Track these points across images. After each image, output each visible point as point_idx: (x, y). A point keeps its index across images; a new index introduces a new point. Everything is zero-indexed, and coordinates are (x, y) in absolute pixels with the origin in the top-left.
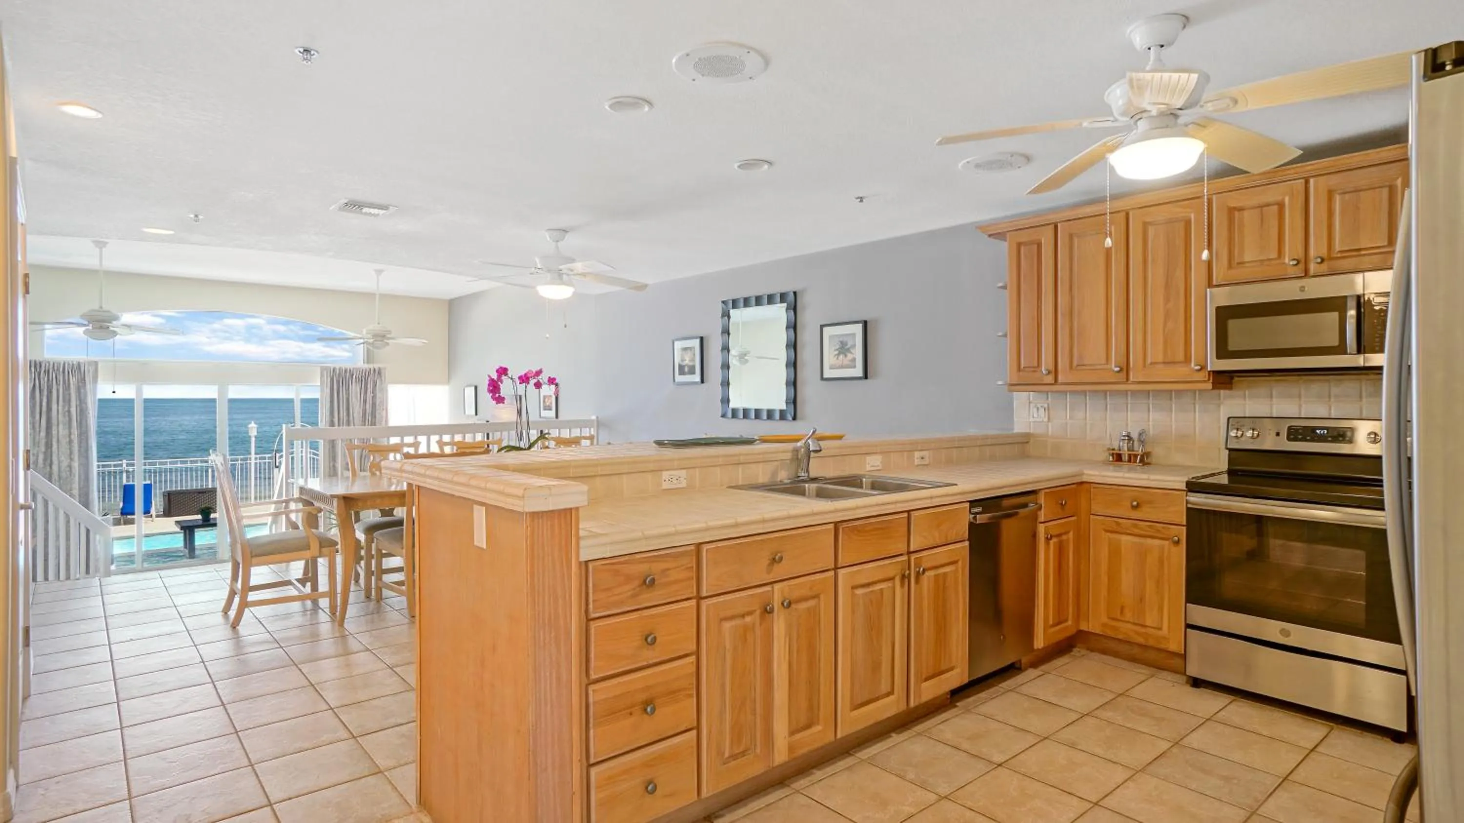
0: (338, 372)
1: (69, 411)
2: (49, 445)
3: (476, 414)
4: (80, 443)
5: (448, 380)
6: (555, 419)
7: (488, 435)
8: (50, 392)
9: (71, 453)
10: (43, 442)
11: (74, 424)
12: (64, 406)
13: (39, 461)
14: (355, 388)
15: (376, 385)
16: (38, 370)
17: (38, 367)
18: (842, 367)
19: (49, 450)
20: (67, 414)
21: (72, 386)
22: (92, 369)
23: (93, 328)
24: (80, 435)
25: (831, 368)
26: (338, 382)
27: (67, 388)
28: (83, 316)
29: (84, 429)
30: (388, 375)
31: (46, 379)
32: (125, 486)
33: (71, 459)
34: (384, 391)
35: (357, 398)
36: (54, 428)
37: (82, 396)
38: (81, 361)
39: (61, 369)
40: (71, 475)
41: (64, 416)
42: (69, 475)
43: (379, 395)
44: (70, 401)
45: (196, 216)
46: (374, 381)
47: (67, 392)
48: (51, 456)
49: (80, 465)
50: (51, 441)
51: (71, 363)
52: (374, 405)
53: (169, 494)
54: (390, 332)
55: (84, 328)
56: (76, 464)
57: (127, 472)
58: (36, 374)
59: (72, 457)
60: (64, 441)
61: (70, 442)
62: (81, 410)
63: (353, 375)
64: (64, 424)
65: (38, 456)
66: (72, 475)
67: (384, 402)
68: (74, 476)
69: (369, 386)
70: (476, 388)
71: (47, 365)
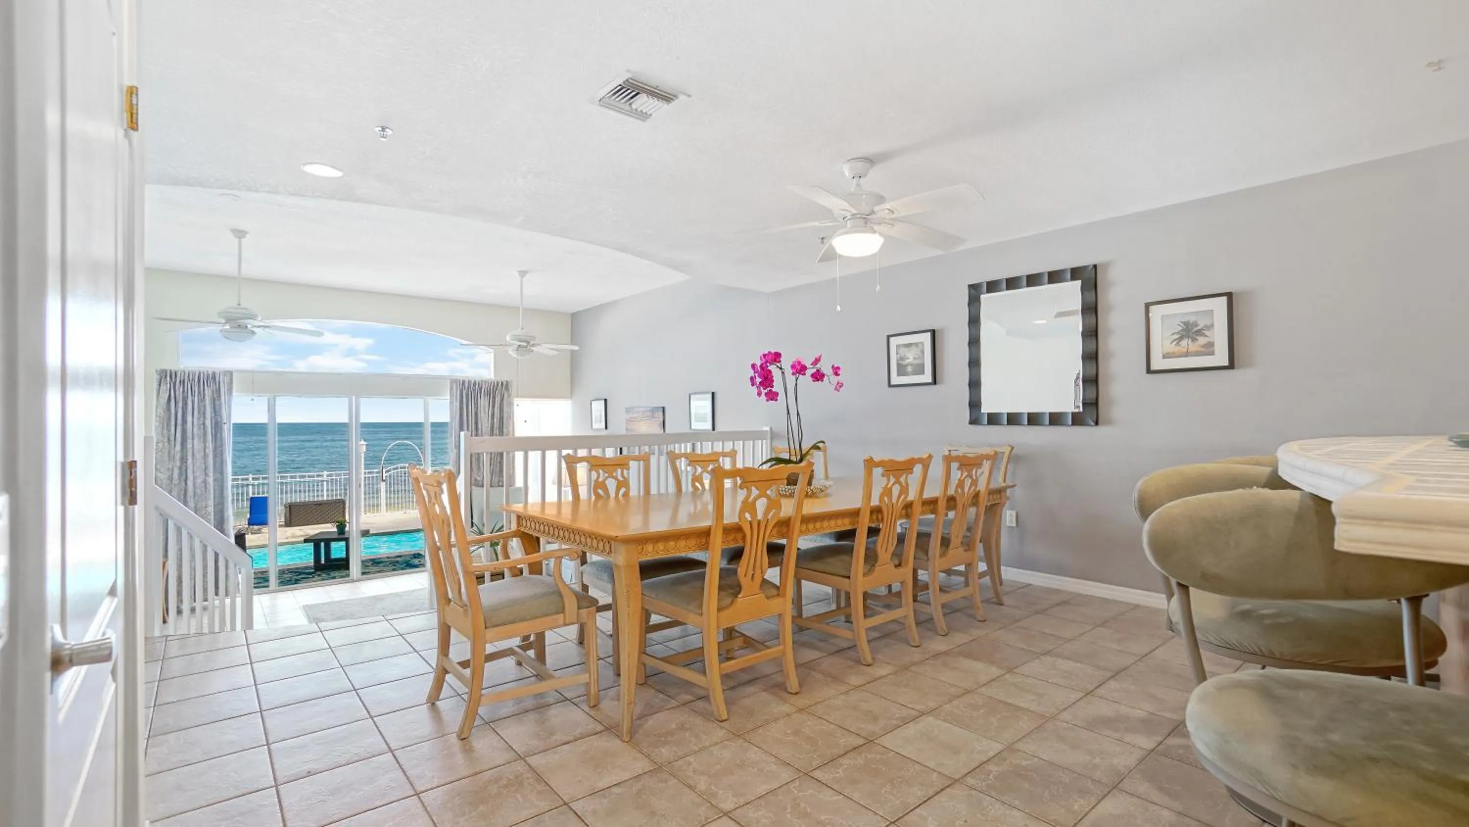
0: (467, 385)
1: (204, 424)
2: (184, 460)
3: (606, 428)
4: (215, 456)
5: (571, 395)
6: (711, 431)
7: (621, 449)
8: (185, 404)
9: (206, 468)
10: (178, 456)
11: (209, 437)
12: (199, 419)
13: (174, 476)
14: (483, 402)
15: (503, 399)
16: (173, 380)
17: (173, 376)
18: (1187, 354)
19: (185, 464)
20: (202, 427)
21: (207, 397)
22: (227, 379)
23: (231, 328)
24: (215, 449)
25: (1166, 356)
26: (467, 395)
27: (202, 399)
28: (220, 314)
29: (219, 442)
30: (513, 389)
31: (181, 390)
32: (252, 499)
33: (206, 475)
34: (511, 404)
35: (485, 413)
36: (189, 441)
37: (217, 408)
38: (216, 371)
39: (196, 380)
40: (206, 491)
41: (199, 428)
42: (204, 492)
43: (505, 409)
44: (204, 413)
45: (383, 129)
46: (501, 394)
47: (202, 404)
48: (186, 471)
49: (215, 480)
50: (187, 456)
51: (206, 373)
52: (501, 418)
53: (290, 506)
54: (534, 338)
55: (220, 327)
56: (211, 480)
57: (253, 485)
58: (172, 384)
59: (207, 472)
60: (199, 456)
61: (205, 456)
62: (216, 423)
63: (481, 388)
64: (199, 438)
65: (173, 471)
66: (208, 491)
67: (511, 416)
68: (209, 493)
69: (497, 399)
70: (606, 400)
71: (183, 373)
